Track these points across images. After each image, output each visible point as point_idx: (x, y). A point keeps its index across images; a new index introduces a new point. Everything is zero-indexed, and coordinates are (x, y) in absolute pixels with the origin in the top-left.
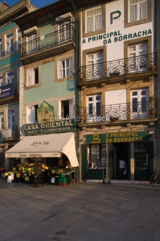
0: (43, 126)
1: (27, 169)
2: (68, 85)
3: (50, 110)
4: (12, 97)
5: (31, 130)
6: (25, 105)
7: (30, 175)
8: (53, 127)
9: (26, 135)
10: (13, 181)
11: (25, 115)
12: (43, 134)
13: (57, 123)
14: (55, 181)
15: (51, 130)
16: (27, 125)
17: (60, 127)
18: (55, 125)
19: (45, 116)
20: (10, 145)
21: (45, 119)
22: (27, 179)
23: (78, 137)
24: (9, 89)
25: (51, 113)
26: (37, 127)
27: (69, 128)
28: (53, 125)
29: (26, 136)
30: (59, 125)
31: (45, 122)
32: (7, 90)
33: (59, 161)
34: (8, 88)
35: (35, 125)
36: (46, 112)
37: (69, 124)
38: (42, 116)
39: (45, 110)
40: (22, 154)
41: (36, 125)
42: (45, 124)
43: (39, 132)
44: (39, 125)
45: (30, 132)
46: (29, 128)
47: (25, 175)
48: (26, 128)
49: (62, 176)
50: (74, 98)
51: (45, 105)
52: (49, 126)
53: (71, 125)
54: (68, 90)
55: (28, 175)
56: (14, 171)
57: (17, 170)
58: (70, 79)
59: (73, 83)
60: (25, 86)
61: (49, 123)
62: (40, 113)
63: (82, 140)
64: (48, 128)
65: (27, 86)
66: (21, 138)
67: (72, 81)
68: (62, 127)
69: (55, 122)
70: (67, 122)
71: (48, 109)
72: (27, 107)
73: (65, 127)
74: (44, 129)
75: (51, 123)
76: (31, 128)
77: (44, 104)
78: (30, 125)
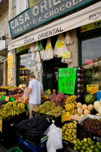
0: (36, 10)
5: (19, 26)
9: (14, 36)
15: (52, 13)
16: (14, 19)
26: (27, 17)
31: (40, 1)
41: (26, 14)
42: (39, 4)
43: (30, 26)
45: (18, 30)
46: (16, 23)
48: (13, 25)
64: (45, 12)
74: (38, 16)
76: (19, 22)
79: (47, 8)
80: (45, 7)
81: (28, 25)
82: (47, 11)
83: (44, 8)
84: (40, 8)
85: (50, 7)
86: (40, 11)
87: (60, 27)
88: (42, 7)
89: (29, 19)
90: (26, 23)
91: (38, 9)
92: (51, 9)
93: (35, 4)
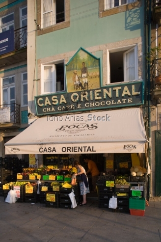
0: (75, 97)
1: (45, 177)
2: (126, 19)
3: (91, 66)
4: (12, 54)
5: (50, 106)
6: (38, 62)
7: (55, 189)
8: (96, 98)
9: (41, 115)
10: (19, 200)
11: (39, 80)
12: (74, 113)
13: (105, 91)
14: (119, 205)
15: (92, 105)
16: (44, 97)
17: (111, 99)
18: (101, 94)
19: (80, 78)
20: (7, 135)
21: (81, 85)
22: (51, 198)
23: (149, 117)
24: (7, 40)
25: (93, 72)
26: (63, 99)
27: (129, 100)
28: (96, 95)
29: (40, 117)
30: (110, 95)
31: (80, 90)
32: (4, 41)
33: (107, 162)
34: (5, 39)
35: (59, 96)
36: (84, 70)
37: (131, 92)
38: (74, 78)
39: (82, 66)
40: (44, 147)
41: (62, 97)
42: (79, 93)
43: (66, 109)
44: (68, 96)
45: (49, 109)
46: (47, 102)
47: (44, 189)
48: (41, 102)
49: (133, 194)
50: (140, 43)
51: (83, 56)
52: (89, 97)
53: (134, 93)
54: (126, 28)
55: (50, 190)
56: (20, 180)
57: (26, 178)
58: (130, 8)
59: (137, 16)
60: (38, 28)
61: (89, 92)
62: (71, 73)
63: (155, 123)
64: (85, 101)
65: (42, 27)
66: (30, 121)
67: (135, 12)
68: (116, 99)
69: (102, 88)
70: (126, 88)
71: (89, 63)
72: (42, 66)
73: (121, 97)
74: (77, 103)
75: (94, 91)
76: (52, 101)
77: (82, 54)
78: (50, 96)
79: (88, 98)
80: (86, 98)
81: (64, 107)
82: (87, 101)
83: (84, 98)
84: (80, 97)
85: (92, 99)
86: (80, 99)
87: (93, 147)
88: (82, 96)
89: (66, 102)
90: (61, 104)
91: (78, 97)
92: (92, 101)
93: (76, 91)
